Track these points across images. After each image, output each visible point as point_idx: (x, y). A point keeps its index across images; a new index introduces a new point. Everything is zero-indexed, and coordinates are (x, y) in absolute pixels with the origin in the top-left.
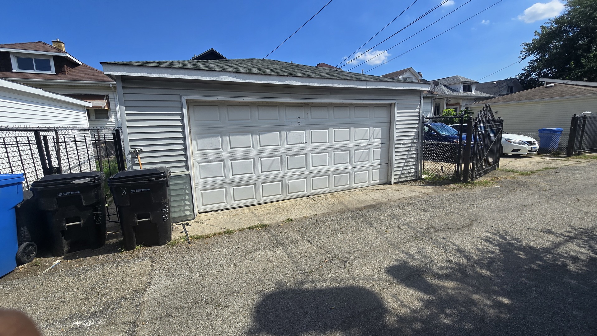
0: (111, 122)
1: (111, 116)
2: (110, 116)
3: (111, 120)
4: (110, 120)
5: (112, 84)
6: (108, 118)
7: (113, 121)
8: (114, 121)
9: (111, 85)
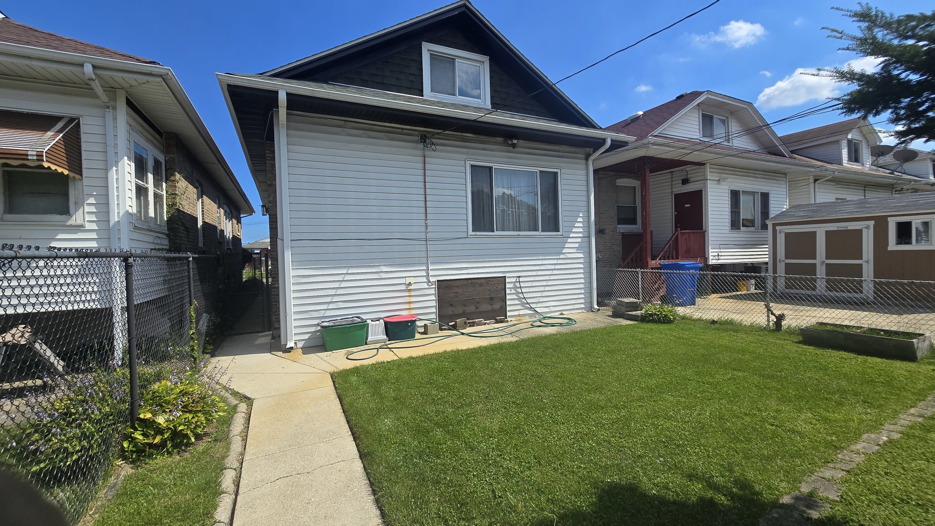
0: (79, 228)
1: (79, 204)
2: (76, 203)
3: (79, 222)
4: (77, 218)
5: (97, 63)
6: (65, 211)
7: (88, 226)
8: (94, 226)
9: (88, 69)
